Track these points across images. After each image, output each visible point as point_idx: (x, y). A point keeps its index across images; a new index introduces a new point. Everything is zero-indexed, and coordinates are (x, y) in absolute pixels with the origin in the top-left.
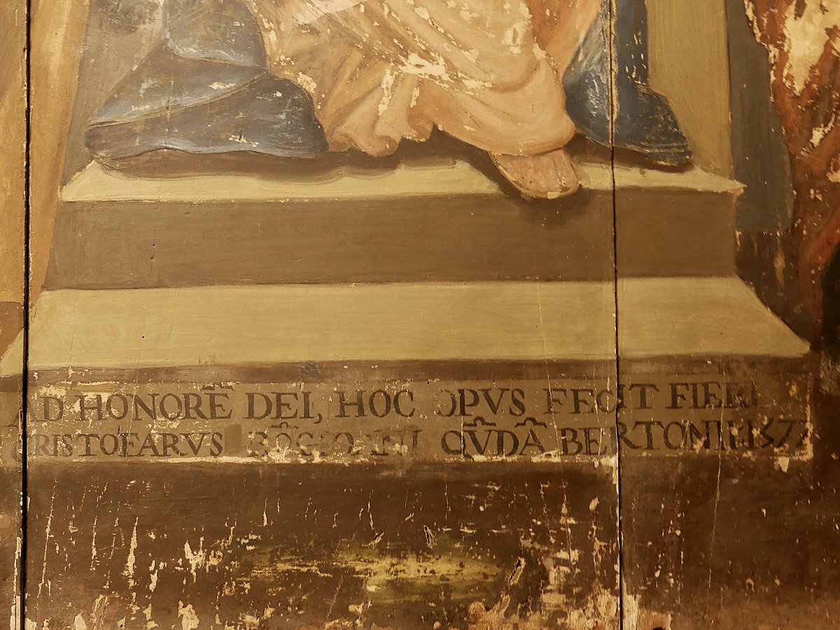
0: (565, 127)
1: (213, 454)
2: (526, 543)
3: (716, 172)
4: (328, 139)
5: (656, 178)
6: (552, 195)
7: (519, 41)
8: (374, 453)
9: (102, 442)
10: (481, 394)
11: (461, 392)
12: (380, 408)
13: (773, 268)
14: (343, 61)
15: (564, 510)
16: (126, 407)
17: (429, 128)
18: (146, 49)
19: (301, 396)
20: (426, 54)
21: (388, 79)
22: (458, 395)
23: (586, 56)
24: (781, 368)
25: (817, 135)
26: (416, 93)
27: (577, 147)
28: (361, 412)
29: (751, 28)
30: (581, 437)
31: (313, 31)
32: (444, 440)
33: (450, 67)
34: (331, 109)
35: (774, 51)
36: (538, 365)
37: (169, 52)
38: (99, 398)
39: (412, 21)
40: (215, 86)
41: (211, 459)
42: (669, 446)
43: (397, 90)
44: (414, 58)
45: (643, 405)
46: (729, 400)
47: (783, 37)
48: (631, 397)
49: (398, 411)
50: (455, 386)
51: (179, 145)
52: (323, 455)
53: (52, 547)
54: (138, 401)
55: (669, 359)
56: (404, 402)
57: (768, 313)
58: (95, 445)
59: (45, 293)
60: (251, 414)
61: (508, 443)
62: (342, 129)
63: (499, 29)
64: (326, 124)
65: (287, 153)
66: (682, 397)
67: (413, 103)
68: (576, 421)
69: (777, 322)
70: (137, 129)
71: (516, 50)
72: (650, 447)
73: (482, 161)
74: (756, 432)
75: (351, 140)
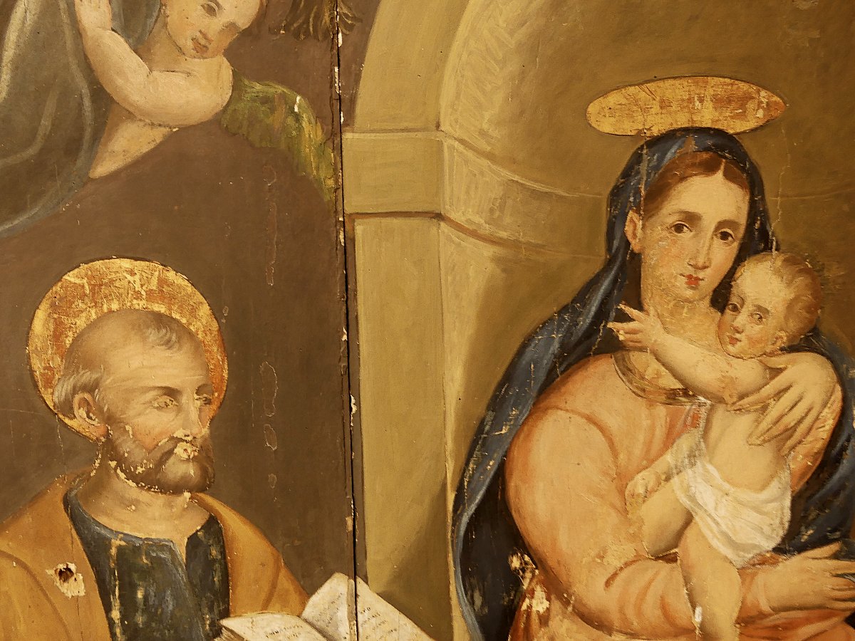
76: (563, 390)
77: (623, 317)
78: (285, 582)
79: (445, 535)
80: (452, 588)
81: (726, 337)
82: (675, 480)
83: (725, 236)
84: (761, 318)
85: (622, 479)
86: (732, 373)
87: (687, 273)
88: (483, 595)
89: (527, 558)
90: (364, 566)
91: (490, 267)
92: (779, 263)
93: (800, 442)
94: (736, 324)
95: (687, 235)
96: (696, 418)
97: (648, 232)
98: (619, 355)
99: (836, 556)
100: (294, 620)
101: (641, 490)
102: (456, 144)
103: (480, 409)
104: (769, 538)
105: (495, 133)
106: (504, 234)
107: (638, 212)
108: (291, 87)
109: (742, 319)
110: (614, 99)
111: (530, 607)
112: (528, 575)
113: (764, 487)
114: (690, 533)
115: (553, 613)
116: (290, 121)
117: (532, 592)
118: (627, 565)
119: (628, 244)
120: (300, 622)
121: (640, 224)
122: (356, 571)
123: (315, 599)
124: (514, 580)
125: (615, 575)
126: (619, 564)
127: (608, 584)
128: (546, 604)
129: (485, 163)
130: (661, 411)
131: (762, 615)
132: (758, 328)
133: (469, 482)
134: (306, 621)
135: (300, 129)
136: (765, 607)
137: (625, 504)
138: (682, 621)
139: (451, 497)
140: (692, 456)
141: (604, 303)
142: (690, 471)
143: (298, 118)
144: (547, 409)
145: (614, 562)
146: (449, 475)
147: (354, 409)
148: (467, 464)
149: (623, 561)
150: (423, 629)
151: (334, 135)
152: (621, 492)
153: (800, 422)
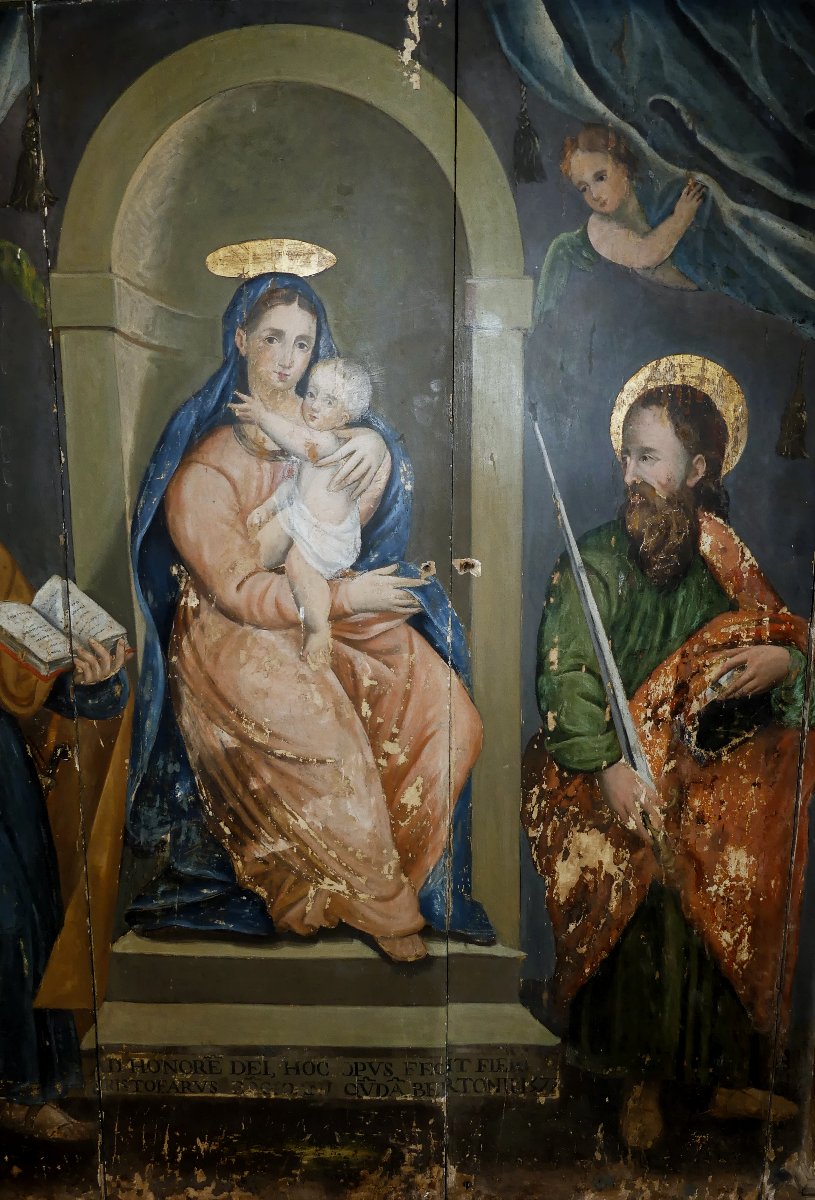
0: (419, 921)
1: (212, 1092)
2: (392, 1141)
3: (511, 947)
4: (275, 925)
5: (474, 949)
6: (410, 960)
7: (392, 872)
8: (306, 1093)
9: (146, 1085)
10: (367, 1065)
11: (356, 1064)
12: (309, 1071)
13: (542, 999)
14: (283, 881)
15: (414, 1124)
16: (159, 1068)
17: (337, 921)
18: (160, 868)
19: (262, 1063)
20: (334, 878)
21: (312, 892)
22: (354, 1066)
23: (433, 881)
24: (541, 1051)
25: (572, 927)
26: (329, 900)
27: (427, 932)
28: (298, 1072)
29: (535, 866)
30: (425, 1088)
31: (265, 862)
32: (346, 1088)
33: (350, 886)
34: (278, 907)
35: (548, 880)
36: (402, 1050)
37: (176, 870)
38: (142, 1062)
39: (326, 858)
40: (205, 891)
41: (211, 1095)
42: (476, 1091)
43: (318, 898)
44: (327, 880)
45: (462, 1069)
46: (512, 1067)
47: (555, 872)
48: (455, 1065)
49: (320, 1073)
50: (352, 1061)
51: (185, 925)
52: (276, 1094)
53: (119, 1138)
54: (166, 1064)
55: (478, 1046)
56: (323, 1069)
57: (538, 1023)
58: (141, 1086)
59: (106, 1003)
60: (233, 1071)
61: (383, 1090)
62: (284, 919)
63: (380, 865)
64: (273, 914)
65: (250, 932)
66: (485, 1066)
67: (327, 906)
68: (423, 1080)
69: (542, 1027)
70: (158, 914)
71: (390, 877)
72: (465, 1091)
73: (369, 940)
74: (527, 1084)
75: (289, 926)
76: (201, 449)
77: (238, 400)
78: (19, 580)
79: (127, 551)
80: (133, 588)
81: (307, 415)
82: (279, 515)
83: (302, 346)
84: (330, 403)
85: (243, 513)
86: (315, 441)
87: (278, 371)
88: (154, 595)
89: (182, 568)
90: (73, 572)
91: (147, 364)
92: (340, 365)
93: (364, 491)
94: (314, 407)
95: (276, 345)
96: (291, 471)
97: (251, 343)
98: (236, 425)
99: (395, 574)
100: (26, 608)
101: (257, 521)
102: (122, 281)
103: (146, 462)
104: (347, 558)
105: (148, 275)
106: (156, 343)
107: (242, 328)
108: (14, 243)
109: (317, 404)
110: (222, 252)
111: (186, 603)
112: (184, 580)
113: (340, 522)
114: (292, 553)
115: (202, 607)
116: (15, 264)
117: (187, 592)
118: (251, 575)
119: (238, 350)
120: (31, 610)
121: (244, 337)
122: (67, 574)
123: (40, 593)
124: (174, 583)
125: (243, 582)
126: (245, 574)
127: (239, 588)
128: (197, 602)
129: (142, 294)
130: (267, 465)
131: (347, 615)
132: (328, 410)
133: (141, 513)
134: (34, 608)
135: (22, 271)
136: (347, 608)
137: (247, 533)
138: (291, 617)
139: (129, 523)
140: (289, 498)
141: (223, 390)
142: (288, 509)
143: (19, 262)
144: (190, 462)
145: (241, 572)
146: (127, 507)
147: (63, 460)
148: (139, 500)
149: (248, 572)
150: (114, 618)
151: (44, 276)
152: (244, 523)
153: (363, 476)
